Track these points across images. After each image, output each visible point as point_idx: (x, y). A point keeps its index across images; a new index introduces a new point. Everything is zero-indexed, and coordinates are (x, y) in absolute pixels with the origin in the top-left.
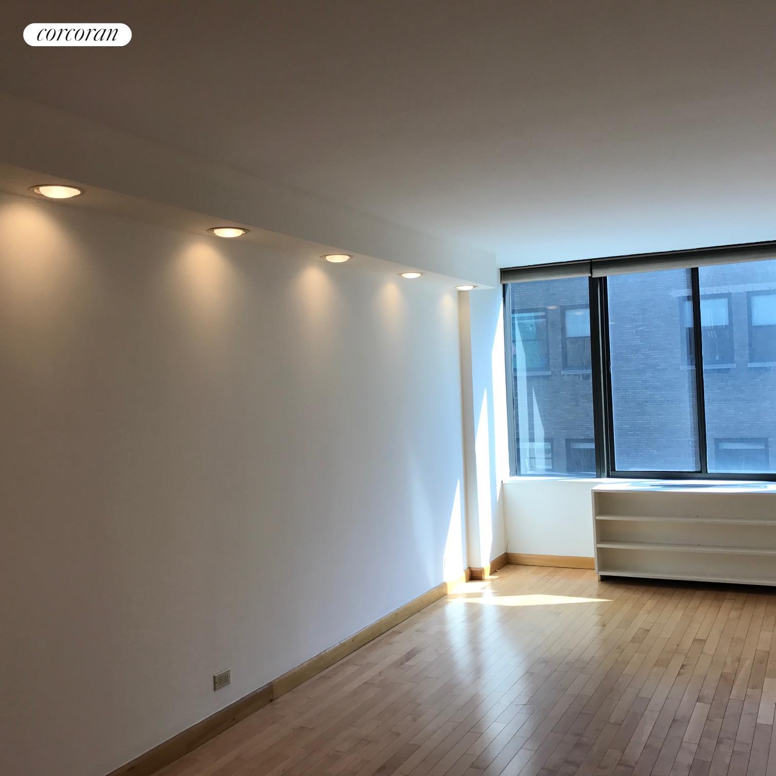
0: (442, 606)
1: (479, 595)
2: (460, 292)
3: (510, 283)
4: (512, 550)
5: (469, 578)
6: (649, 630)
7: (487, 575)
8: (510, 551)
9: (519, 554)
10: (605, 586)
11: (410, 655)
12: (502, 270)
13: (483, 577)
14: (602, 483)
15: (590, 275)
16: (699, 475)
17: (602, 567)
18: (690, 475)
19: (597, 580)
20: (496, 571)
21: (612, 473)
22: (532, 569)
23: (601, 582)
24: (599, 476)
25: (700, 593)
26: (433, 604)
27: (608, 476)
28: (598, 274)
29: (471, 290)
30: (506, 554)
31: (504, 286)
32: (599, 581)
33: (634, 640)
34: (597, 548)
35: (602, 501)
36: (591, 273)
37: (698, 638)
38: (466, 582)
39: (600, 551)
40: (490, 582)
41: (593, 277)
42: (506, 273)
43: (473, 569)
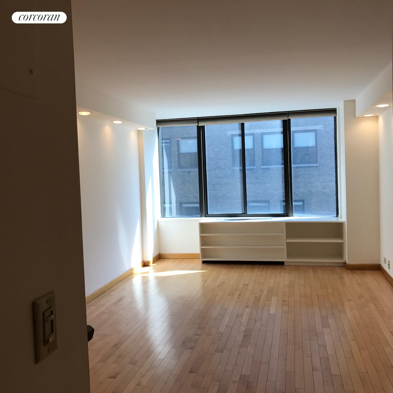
0: (131, 279)
1: (148, 273)
2: (138, 130)
3: (161, 127)
4: (162, 252)
5: (143, 265)
6: (225, 282)
7: (151, 264)
8: (161, 253)
9: (165, 254)
10: (205, 265)
11: (120, 300)
12: (157, 121)
13: (149, 265)
14: (202, 219)
15: (197, 125)
16: (244, 215)
17: (203, 257)
18: (241, 215)
19: (201, 263)
20: (155, 262)
21: (207, 215)
22: (171, 260)
23: (202, 264)
24: (201, 216)
25: (245, 266)
26: (128, 278)
27: (205, 216)
28: (201, 124)
29: (144, 130)
30: (159, 254)
31: (158, 128)
32: (202, 263)
33: (219, 286)
34: (201, 248)
35: (204, 228)
36: (198, 124)
37: (245, 283)
38: (142, 267)
39: (202, 250)
40: (153, 267)
41: (199, 125)
42: (159, 122)
43: (144, 262)
